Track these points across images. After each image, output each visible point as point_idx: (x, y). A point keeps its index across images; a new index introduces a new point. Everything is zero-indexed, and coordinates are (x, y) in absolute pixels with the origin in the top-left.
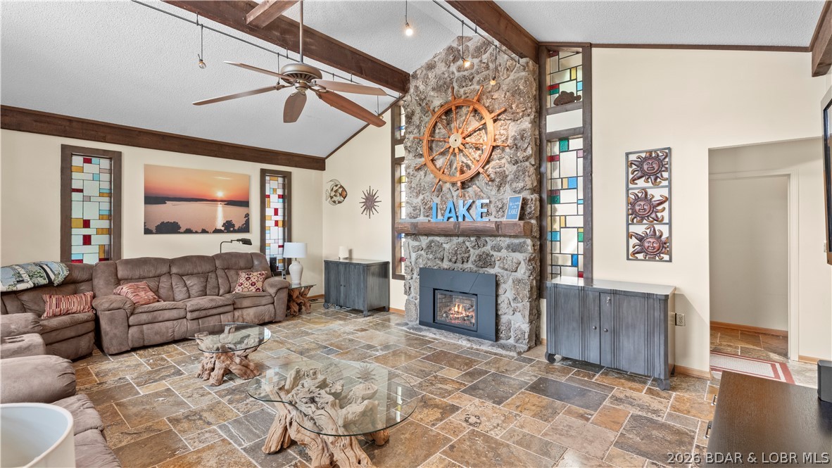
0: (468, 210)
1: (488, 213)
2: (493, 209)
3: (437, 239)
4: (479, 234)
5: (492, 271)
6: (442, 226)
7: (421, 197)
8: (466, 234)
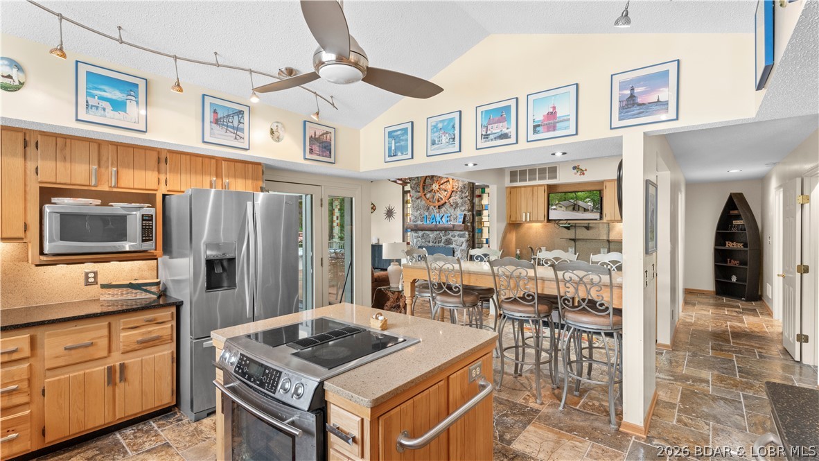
0: (441, 219)
1: (450, 220)
2: (452, 219)
3: (427, 232)
4: (446, 230)
5: (452, 246)
6: (429, 226)
7: (419, 212)
8: (440, 230)
